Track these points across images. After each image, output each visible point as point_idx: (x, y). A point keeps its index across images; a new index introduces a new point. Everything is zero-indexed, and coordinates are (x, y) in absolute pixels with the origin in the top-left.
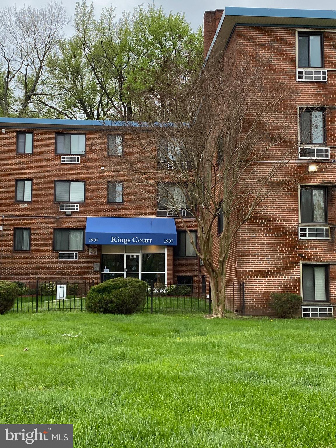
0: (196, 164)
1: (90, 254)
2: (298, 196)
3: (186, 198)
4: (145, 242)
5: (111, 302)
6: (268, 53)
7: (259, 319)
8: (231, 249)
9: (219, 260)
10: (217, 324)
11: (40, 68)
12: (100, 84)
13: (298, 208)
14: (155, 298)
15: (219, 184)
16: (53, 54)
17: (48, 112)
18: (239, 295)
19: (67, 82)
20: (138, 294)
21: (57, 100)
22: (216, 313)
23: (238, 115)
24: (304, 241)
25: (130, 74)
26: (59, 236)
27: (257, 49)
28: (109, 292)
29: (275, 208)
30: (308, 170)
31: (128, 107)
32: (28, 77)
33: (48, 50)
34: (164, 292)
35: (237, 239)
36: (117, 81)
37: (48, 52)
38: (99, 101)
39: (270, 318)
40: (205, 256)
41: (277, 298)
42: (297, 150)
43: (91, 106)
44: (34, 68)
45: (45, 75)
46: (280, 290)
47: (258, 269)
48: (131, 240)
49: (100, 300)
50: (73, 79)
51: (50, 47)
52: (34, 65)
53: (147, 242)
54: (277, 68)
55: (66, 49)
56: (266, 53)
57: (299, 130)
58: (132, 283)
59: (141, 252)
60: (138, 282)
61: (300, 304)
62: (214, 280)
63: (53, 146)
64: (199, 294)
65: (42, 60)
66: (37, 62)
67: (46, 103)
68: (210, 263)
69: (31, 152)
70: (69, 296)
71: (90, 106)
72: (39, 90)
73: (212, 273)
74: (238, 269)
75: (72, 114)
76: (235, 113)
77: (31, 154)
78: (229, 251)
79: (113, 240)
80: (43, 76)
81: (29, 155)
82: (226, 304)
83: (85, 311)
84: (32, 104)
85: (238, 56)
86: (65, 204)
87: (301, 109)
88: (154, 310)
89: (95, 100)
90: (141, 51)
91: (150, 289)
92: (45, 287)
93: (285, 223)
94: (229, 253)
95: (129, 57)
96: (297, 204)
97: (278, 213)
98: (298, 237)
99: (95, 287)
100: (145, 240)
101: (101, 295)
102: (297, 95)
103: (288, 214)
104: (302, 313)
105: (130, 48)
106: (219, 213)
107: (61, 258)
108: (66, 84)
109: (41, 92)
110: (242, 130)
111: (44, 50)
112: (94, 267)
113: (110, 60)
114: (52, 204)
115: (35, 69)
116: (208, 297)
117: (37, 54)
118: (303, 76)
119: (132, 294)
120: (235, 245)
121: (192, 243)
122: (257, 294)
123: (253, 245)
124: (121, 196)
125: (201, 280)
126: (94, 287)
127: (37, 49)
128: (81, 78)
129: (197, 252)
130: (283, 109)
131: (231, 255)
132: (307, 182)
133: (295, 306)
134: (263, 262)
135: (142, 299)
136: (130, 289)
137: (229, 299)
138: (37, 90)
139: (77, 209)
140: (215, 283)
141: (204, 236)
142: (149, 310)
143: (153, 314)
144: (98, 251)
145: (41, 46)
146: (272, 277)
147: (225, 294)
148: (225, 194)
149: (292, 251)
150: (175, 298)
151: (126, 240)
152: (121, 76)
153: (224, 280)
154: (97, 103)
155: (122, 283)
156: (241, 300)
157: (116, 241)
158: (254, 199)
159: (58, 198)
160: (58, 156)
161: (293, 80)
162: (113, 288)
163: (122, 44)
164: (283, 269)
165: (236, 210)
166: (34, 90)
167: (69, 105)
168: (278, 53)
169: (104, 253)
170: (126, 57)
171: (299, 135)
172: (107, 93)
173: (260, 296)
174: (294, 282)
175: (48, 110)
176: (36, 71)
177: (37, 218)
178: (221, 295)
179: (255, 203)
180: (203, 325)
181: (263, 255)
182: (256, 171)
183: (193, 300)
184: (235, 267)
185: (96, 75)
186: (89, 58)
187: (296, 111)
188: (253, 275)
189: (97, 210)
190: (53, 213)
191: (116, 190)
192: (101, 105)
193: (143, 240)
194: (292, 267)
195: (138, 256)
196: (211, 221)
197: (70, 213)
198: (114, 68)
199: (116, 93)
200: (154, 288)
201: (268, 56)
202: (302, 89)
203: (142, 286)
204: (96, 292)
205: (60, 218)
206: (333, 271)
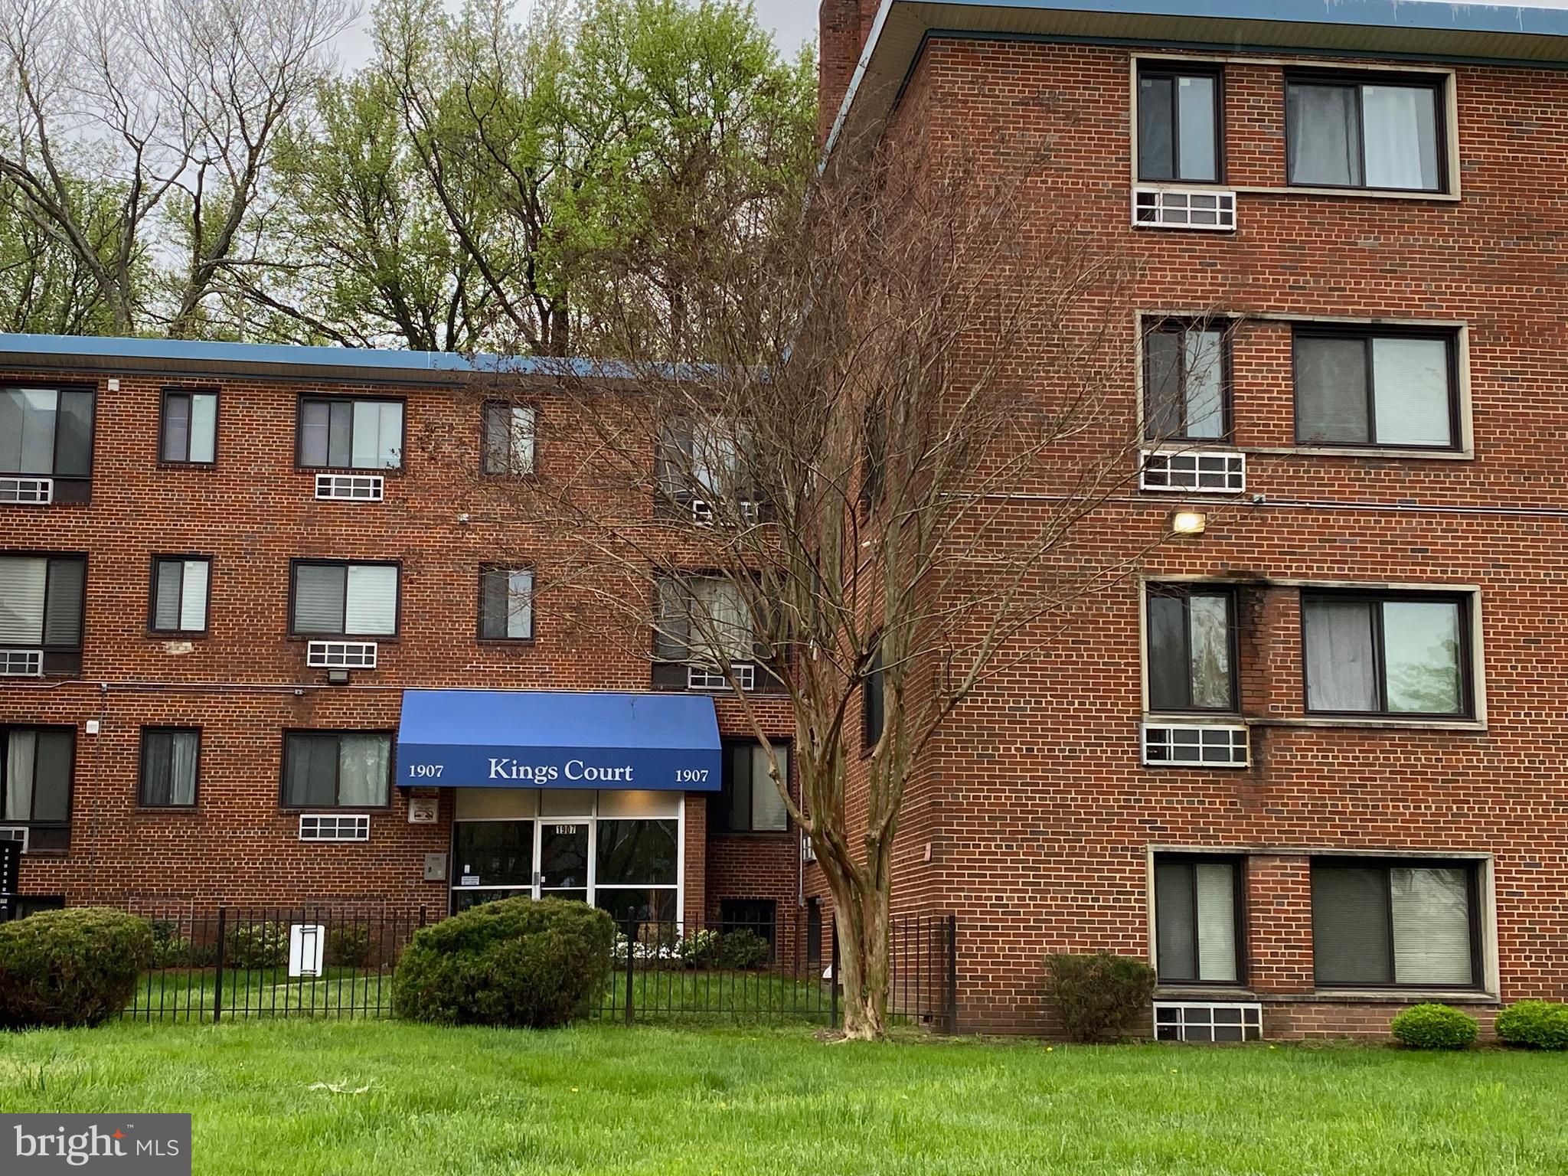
0: (791, 502)
1: (412, 819)
2: (1137, 617)
3: (755, 618)
4: (610, 778)
5: (486, 983)
6: (1035, 130)
7: (1004, 1045)
8: (911, 798)
9: (869, 836)
10: (859, 1058)
11: (251, 172)
12: (460, 231)
13: (1138, 657)
14: (641, 976)
15: (868, 574)
16: (295, 127)
17: (274, 325)
18: (935, 963)
19: (341, 224)
20: (582, 956)
21: (305, 285)
22: (856, 1023)
23: (932, 334)
24: (1159, 774)
25: (563, 200)
26: (302, 757)
27: (1000, 115)
28: (478, 948)
29: (1060, 656)
30: (1171, 528)
31: (557, 310)
32: (206, 206)
33: (280, 110)
34: (674, 955)
35: (931, 762)
36: (517, 224)
37: (278, 118)
38: (454, 289)
39: (1043, 1042)
40: (821, 822)
41: (1070, 970)
42: (1136, 460)
43: (427, 310)
44: (226, 172)
45: (265, 198)
46: (1077, 943)
47: (1002, 868)
48: (561, 772)
49: (445, 979)
50: (366, 214)
51: (284, 102)
52: (228, 163)
53: (617, 778)
54: (1065, 182)
55: (341, 111)
56: (1028, 130)
57: (1141, 391)
58: (560, 916)
59: (594, 812)
60: (584, 912)
61: (1147, 994)
62: (849, 908)
63: (290, 439)
64: (797, 964)
65: (258, 147)
66: (239, 153)
67: (268, 295)
68: (834, 845)
69: (210, 459)
70: (333, 971)
71: (421, 307)
72: (242, 249)
73: (841, 882)
74: (934, 867)
75: (357, 334)
76: (925, 331)
77: (211, 467)
78: (905, 807)
79: (495, 769)
80: (258, 201)
81: (201, 470)
82: (891, 994)
83: (391, 1017)
84: (216, 295)
85: (934, 138)
86: (327, 643)
87: (1145, 319)
88: (638, 1015)
89: (440, 287)
90: (604, 122)
91: (626, 944)
92: (250, 939)
93: (1097, 711)
94: (903, 816)
95: (561, 142)
96: (1137, 644)
97: (1070, 677)
98: (1140, 759)
99: (430, 929)
100: (610, 770)
101: (449, 959)
102: (1134, 275)
103: (1105, 677)
104: (1156, 1024)
105: (565, 110)
106: (869, 671)
107: (306, 833)
108: (340, 230)
109: (250, 257)
110: (948, 388)
111: (263, 111)
112: (426, 867)
113: (497, 154)
114: (281, 642)
115: (232, 175)
116: (828, 973)
117: (239, 123)
118: (1154, 210)
119: (561, 957)
120: (926, 785)
121: (775, 776)
122: (998, 956)
123: (986, 784)
124: (528, 610)
125: (805, 915)
126: (426, 930)
127: (241, 107)
128: (392, 210)
129: (792, 808)
130: (1085, 318)
131: (909, 820)
132: (1167, 571)
133: (1128, 1000)
134: (1021, 847)
135: (595, 975)
136: (555, 939)
137: (900, 977)
138: (236, 248)
139: (370, 660)
140: (855, 917)
141: (817, 754)
142: (619, 1015)
143: (633, 1028)
144: (440, 808)
145: (254, 99)
146: (1052, 899)
147: (888, 958)
148: (889, 604)
149: (1119, 807)
150: (711, 977)
151: (540, 771)
152: (534, 207)
153: (883, 907)
154: (449, 298)
155: (525, 915)
156: (943, 978)
157: (505, 776)
158: (988, 626)
159: (302, 623)
160: (304, 473)
161: (1121, 222)
162: (494, 935)
163: (537, 99)
164: (1088, 870)
165: (928, 663)
166: (225, 250)
167: (348, 303)
168: (1070, 131)
169: (465, 815)
170: (551, 142)
171: (1140, 407)
172: (482, 265)
173: (1008, 964)
174: (1127, 915)
175: (274, 321)
176: (234, 183)
177: (225, 693)
178: (875, 962)
179: (993, 640)
180: (810, 1060)
181: (1020, 819)
182: (995, 531)
183: (776, 983)
184: (924, 863)
185: (446, 201)
186: (423, 141)
187: (1133, 328)
188: (983, 890)
189: (440, 667)
190: (282, 672)
191: (511, 586)
192: (460, 305)
193: (602, 770)
194: (1119, 863)
195: (583, 829)
196: (841, 698)
197: (343, 676)
198: (507, 181)
199: (513, 265)
200: (637, 940)
201: (1036, 143)
202: (1150, 256)
203: (597, 926)
204: (431, 949)
205: (308, 693)
206: (1262, 877)
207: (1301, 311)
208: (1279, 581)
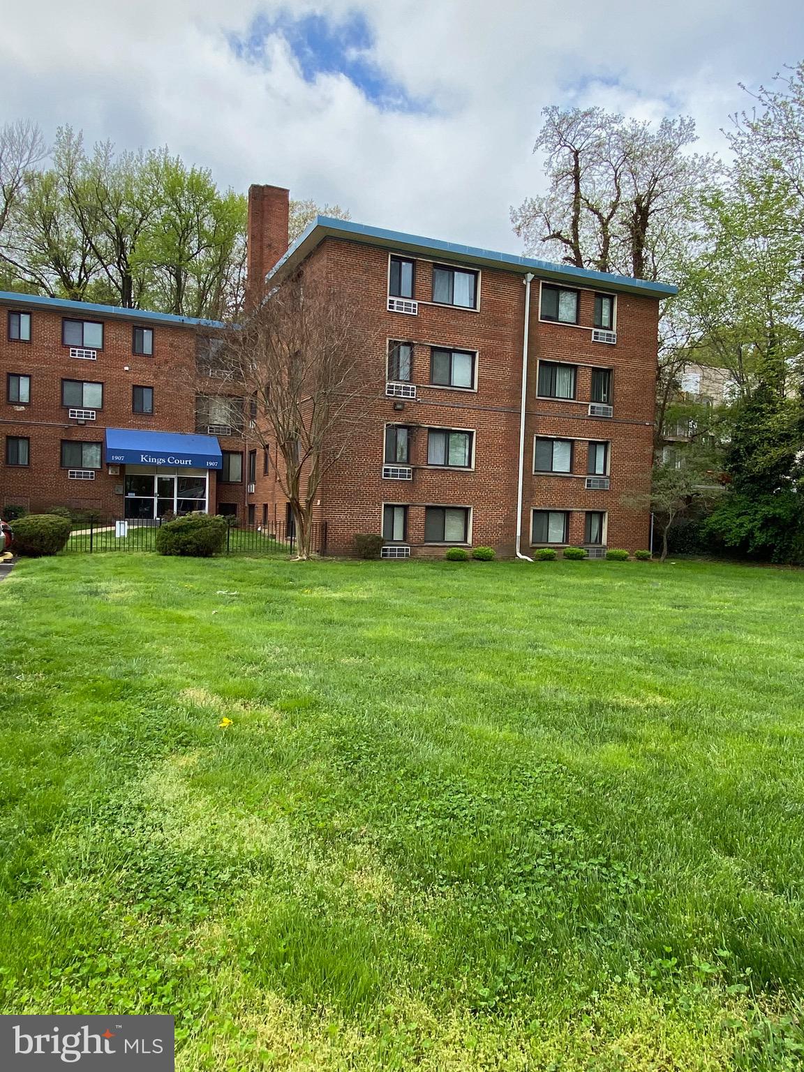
1: (109, 473)
2: (383, 435)
5: (190, 543)
6: (359, 275)
9: (306, 499)
13: (383, 446)
22: (301, 554)
24: (387, 482)
26: (67, 449)
27: (348, 268)
30: (394, 408)
40: (294, 495)
41: (362, 539)
42: (385, 385)
46: (361, 530)
47: (341, 508)
48: (166, 461)
49: (176, 541)
53: (186, 464)
54: (368, 293)
55: (34, 185)
57: (387, 365)
59: (177, 474)
61: (380, 544)
62: (299, 521)
63: (60, 335)
68: (297, 502)
69: (28, 339)
70: (132, 534)
73: (298, 513)
74: (321, 507)
77: (29, 342)
79: (143, 459)
81: (25, 343)
85: (328, 273)
86: (76, 410)
87: (390, 341)
93: (370, 462)
96: (383, 442)
97: (363, 451)
98: (382, 477)
100: (184, 461)
102: (387, 326)
103: (373, 452)
104: (382, 553)
107: (71, 476)
112: (116, 490)
114: (59, 409)
118: (393, 306)
122: (339, 533)
123: (337, 483)
132: (392, 421)
134: (346, 502)
139: (93, 417)
141: (294, 475)
144: (120, 470)
146: (355, 517)
149: (375, 491)
151: (159, 460)
153: (310, 520)
156: (323, 539)
157: (146, 461)
159: (67, 402)
160: (66, 348)
161: (384, 309)
162: (191, 528)
164: (365, 509)
168: (369, 276)
169: (129, 473)
171: (387, 370)
173: (342, 536)
174: (375, 522)
177: (38, 426)
178: (307, 536)
184: (317, 506)
187: (386, 343)
188: (336, 515)
189: (119, 421)
190: (60, 420)
193: (181, 461)
194: (374, 507)
195: (172, 480)
197: (83, 422)
201: (359, 279)
202: (391, 320)
205: (70, 427)
206: (412, 511)
207: (434, 343)
208: (423, 425)
